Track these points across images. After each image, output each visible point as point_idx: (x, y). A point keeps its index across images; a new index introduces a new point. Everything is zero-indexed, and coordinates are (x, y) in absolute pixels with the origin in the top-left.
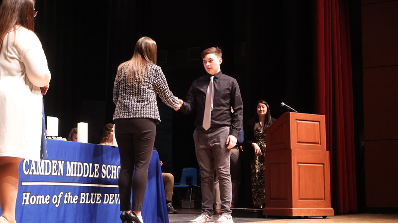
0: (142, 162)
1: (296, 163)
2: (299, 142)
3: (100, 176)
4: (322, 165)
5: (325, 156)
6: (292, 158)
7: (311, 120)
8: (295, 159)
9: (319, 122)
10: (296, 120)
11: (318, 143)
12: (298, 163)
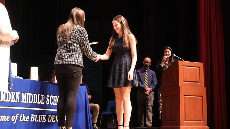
0: (71, 92)
1: (182, 95)
2: (185, 81)
3: (45, 103)
4: (201, 97)
5: (203, 91)
6: (180, 92)
7: (193, 66)
8: (182, 92)
9: (199, 67)
10: (183, 66)
11: (198, 82)
12: (184, 95)
